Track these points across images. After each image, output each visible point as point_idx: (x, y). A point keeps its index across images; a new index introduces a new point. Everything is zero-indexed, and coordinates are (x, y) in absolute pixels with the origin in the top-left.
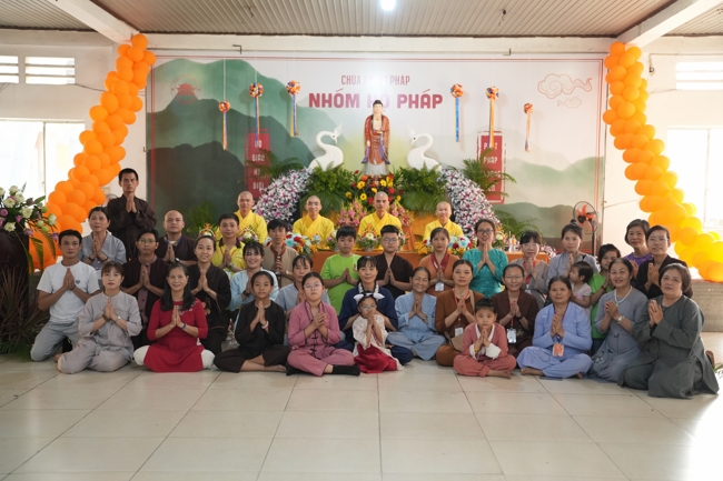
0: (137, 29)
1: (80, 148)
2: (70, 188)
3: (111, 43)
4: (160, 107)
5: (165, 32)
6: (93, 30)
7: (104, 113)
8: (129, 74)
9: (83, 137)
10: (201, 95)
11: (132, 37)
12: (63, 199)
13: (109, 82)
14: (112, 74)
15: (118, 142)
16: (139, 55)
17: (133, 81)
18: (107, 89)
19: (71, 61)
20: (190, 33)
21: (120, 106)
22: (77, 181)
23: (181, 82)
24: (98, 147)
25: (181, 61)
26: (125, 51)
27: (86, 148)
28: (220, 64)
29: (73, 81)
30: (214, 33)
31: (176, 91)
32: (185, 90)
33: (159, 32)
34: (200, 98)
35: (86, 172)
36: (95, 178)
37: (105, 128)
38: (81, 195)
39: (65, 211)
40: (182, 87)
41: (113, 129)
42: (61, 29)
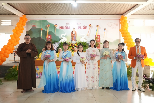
0: (24, 14)
1: (10, 38)
2: (7, 47)
3: (19, 17)
4: (29, 30)
5: (30, 14)
6: (15, 14)
7: (16, 31)
8: (22, 23)
9: (11, 36)
10: (37, 27)
11: (23, 15)
12: (5, 49)
13: (17, 24)
14: (18, 23)
15: (18, 37)
16: (24, 19)
17: (22, 24)
18: (17, 26)
19: (11, 21)
20: (35, 14)
21: (19, 29)
22: (8, 45)
23: (33, 24)
24: (14, 38)
25: (33, 20)
26: (21, 18)
27: (11, 38)
28: (41, 21)
29: (11, 25)
30: (40, 14)
31: (32, 26)
32: (34, 26)
33: (29, 14)
34: (37, 28)
35: (10, 43)
36: (12, 45)
37: (16, 34)
38: (9, 48)
39: (5, 52)
40: (33, 25)
41: (17, 34)
42: (9, 14)
